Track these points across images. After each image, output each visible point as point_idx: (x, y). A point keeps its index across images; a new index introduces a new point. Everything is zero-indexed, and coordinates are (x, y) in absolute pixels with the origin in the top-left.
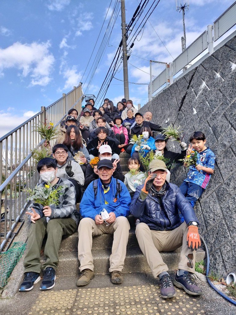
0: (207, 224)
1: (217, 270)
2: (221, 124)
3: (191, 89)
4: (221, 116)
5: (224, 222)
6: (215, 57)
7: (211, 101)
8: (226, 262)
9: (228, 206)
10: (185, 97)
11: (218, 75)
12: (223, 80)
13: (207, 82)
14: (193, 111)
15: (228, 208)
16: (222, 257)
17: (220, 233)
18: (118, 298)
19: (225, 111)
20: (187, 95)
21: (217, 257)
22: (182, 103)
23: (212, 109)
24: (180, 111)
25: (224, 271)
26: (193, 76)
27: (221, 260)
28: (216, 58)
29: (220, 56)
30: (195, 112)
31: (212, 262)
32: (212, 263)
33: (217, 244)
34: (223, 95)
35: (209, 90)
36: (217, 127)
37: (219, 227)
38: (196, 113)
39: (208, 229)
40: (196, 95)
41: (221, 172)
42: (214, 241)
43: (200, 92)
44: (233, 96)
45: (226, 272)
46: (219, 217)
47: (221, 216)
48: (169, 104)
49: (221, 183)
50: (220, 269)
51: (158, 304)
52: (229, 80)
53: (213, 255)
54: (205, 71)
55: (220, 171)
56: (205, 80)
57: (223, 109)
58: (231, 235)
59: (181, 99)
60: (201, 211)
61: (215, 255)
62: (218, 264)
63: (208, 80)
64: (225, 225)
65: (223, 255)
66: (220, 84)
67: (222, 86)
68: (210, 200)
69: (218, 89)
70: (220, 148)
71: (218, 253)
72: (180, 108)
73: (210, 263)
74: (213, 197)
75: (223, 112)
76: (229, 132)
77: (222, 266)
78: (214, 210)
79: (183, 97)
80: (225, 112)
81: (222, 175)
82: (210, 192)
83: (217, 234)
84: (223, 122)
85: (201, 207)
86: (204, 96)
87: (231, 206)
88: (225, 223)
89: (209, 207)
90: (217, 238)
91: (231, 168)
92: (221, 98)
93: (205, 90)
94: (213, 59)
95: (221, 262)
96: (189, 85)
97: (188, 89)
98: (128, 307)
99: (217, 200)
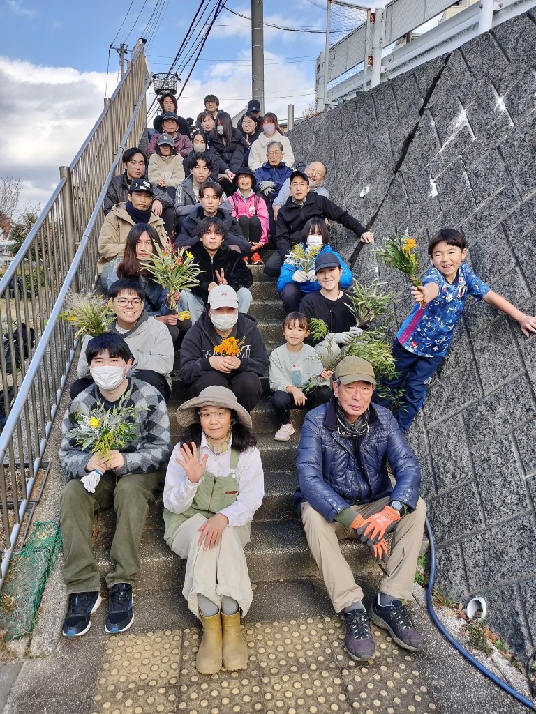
0: (438, 480)
1: (451, 583)
2: (493, 249)
3: (429, 120)
4: (495, 225)
5: (474, 489)
6: (498, 42)
7: (477, 175)
8: (470, 571)
9: (486, 456)
10: (411, 137)
11: (500, 103)
12: (512, 124)
13: (470, 114)
14: (429, 188)
15: (488, 460)
16: (464, 559)
17: (464, 509)
18: (264, 653)
19: (506, 216)
20: (417, 133)
21: (454, 558)
22: (404, 151)
23: (476, 199)
24: (397, 174)
25: (465, 588)
26: (436, 80)
27: (460, 565)
28: (500, 46)
29: (511, 45)
30: (434, 193)
31: (442, 563)
32: (442, 566)
33: (455, 528)
34: (507, 169)
35: (474, 139)
36: (482, 254)
37: (463, 495)
38: (437, 194)
39: (440, 493)
40: (441, 143)
41: (481, 372)
42: (449, 520)
43: (451, 138)
44: (531, 181)
45: (469, 590)
46: (466, 473)
47: (470, 473)
48: (371, 143)
49: (477, 397)
50: (458, 582)
51: (341, 671)
52: (525, 128)
53: (445, 551)
54: (468, 76)
55: (477, 368)
56: (468, 106)
57: (501, 208)
58: (485, 521)
59: (403, 140)
60: (427, 448)
61: (448, 551)
62: (454, 571)
63: (475, 108)
64: (477, 496)
65: (465, 557)
66: (503, 132)
67: (507, 140)
68: (449, 431)
69: (497, 145)
70: (485, 314)
71: (455, 549)
72: (399, 165)
73: (437, 564)
74: (456, 426)
75: (501, 218)
76: (509, 276)
77: (462, 577)
78: (456, 456)
79: (407, 135)
80: (506, 221)
81: (481, 381)
82: (451, 413)
83: (458, 509)
84: (498, 246)
85: (429, 439)
86: (459, 153)
87: (493, 459)
88: (476, 491)
89: (446, 446)
90: (456, 515)
91: (504, 371)
92: (501, 174)
93: (463, 136)
94: (493, 47)
95: (461, 570)
96: (425, 104)
97: (421, 114)
98: (286, 678)
99: (464, 435)
